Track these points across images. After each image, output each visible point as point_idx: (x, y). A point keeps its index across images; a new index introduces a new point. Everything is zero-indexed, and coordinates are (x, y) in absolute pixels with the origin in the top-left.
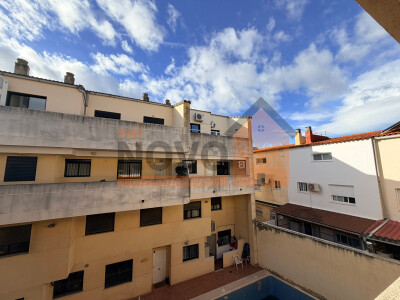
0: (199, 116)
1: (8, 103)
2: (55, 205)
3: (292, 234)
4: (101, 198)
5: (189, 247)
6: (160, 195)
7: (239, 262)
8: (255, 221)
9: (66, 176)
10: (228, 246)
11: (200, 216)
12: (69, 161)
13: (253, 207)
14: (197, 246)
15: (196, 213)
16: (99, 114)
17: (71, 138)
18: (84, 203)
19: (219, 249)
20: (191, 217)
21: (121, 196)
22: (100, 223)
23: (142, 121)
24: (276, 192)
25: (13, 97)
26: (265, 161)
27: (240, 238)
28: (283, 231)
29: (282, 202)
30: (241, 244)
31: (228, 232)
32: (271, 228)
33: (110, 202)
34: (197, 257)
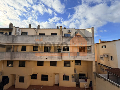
0: (69, 31)
1: (22, 34)
2: (27, 57)
3: (113, 84)
4: (36, 57)
5: (66, 76)
6: (51, 57)
7: (87, 87)
8: (95, 73)
9: (33, 50)
10: (84, 80)
11: (70, 66)
12: (34, 47)
13: (94, 67)
14: (69, 76)
15: (68, 65)
16: (40, 34)
17: (30, 41)
18: (33, 57)
19: (80, 80)
20: (67, 66)
21: (41, 57)
22: (40, 63)
23: (51, 35)
24: (111, 61)
25: (23, 33)
26: (105, 46)
27: (89, 78)
28: (108, 81)
29: (114, 67)
30: (89, 80)
31: (84, 75)
32: (102, 78)
33: (38, 58)
34: (69, 80)
